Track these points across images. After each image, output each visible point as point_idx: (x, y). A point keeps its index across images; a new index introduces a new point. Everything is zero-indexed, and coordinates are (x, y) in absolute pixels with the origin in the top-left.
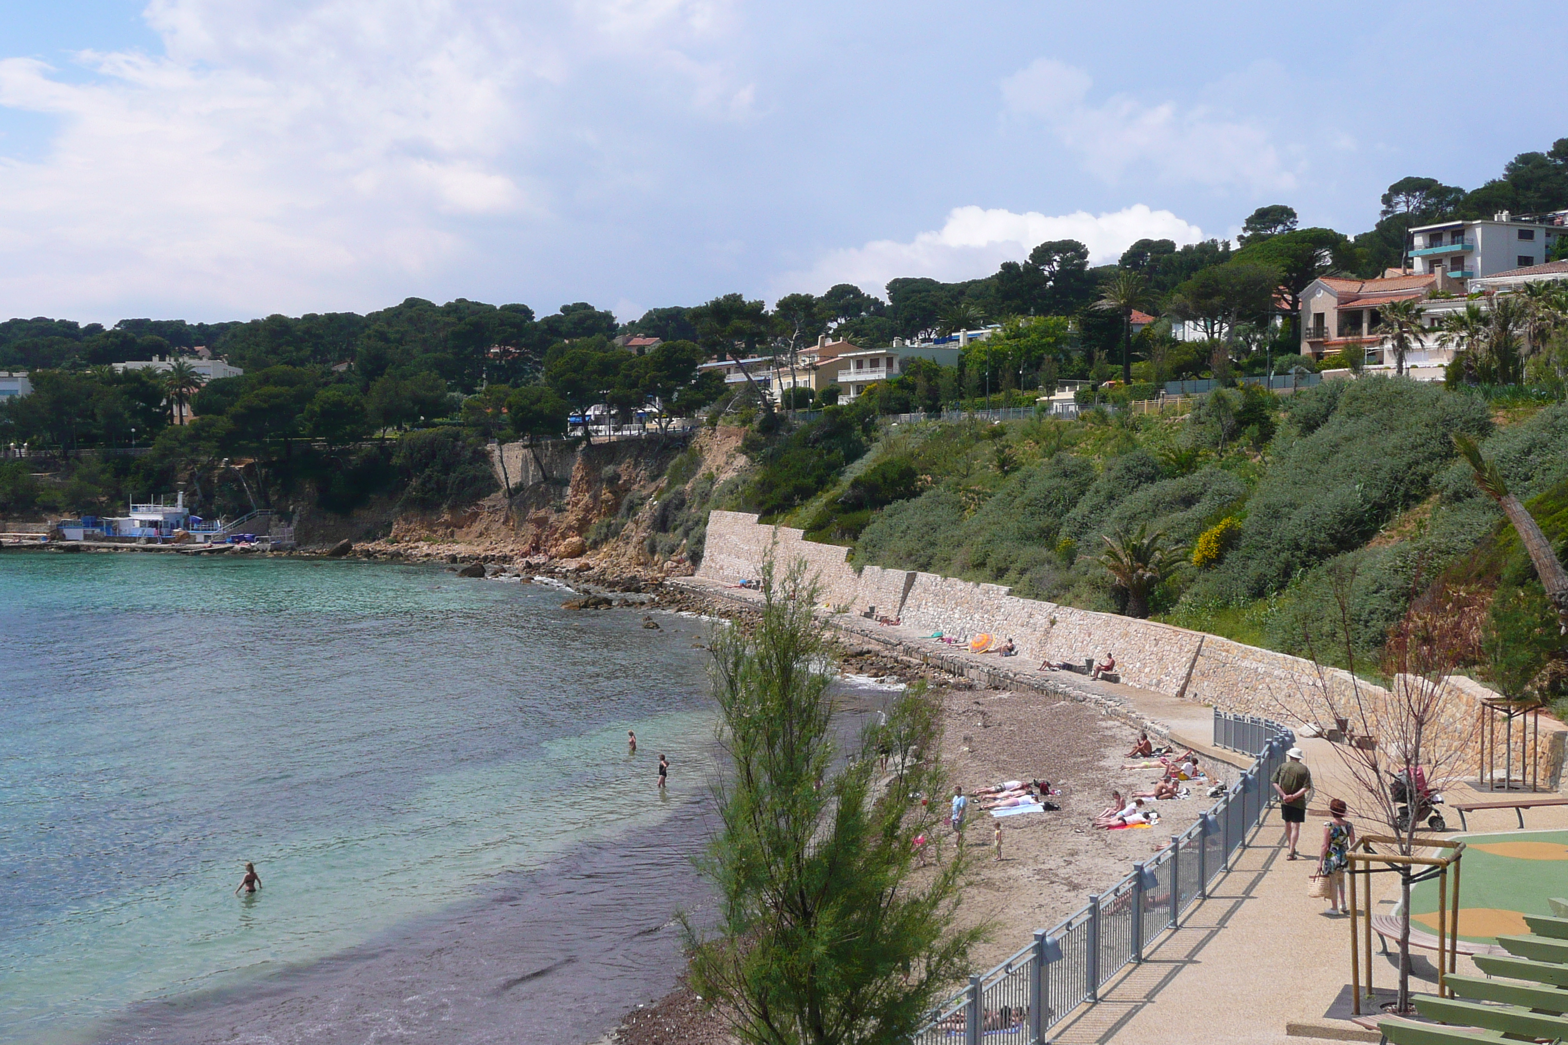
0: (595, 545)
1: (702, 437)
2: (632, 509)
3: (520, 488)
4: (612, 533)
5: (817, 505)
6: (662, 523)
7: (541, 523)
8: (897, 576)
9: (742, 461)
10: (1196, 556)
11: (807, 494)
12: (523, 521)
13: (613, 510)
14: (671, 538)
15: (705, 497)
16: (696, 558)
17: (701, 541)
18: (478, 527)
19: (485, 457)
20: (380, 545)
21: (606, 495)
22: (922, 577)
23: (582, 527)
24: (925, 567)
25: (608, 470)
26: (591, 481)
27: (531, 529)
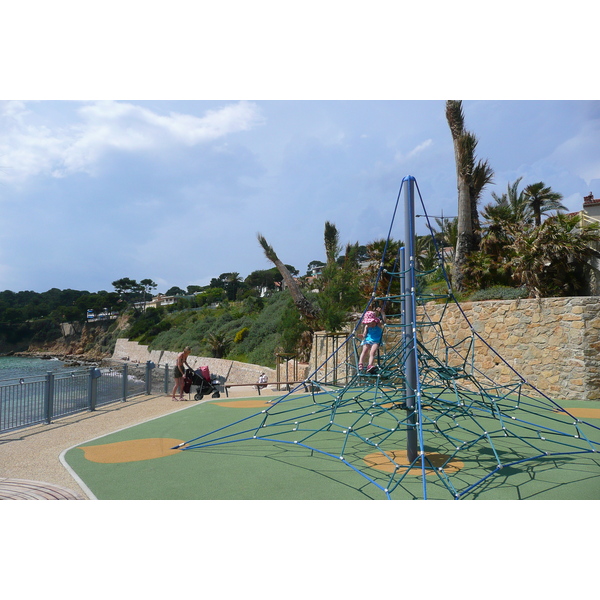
0: (87, 351)
3: (68, 336)
4: (92, 347)
5: (144, 335)
7: (73, 345)
10: (236, 339)
16: (112, 352)
17: (114, 347)
19: (59, 327)
20: (25, 353)
21: (91, 336)
22: (165, 352)
24: (166, 349)
25: (92, 329)
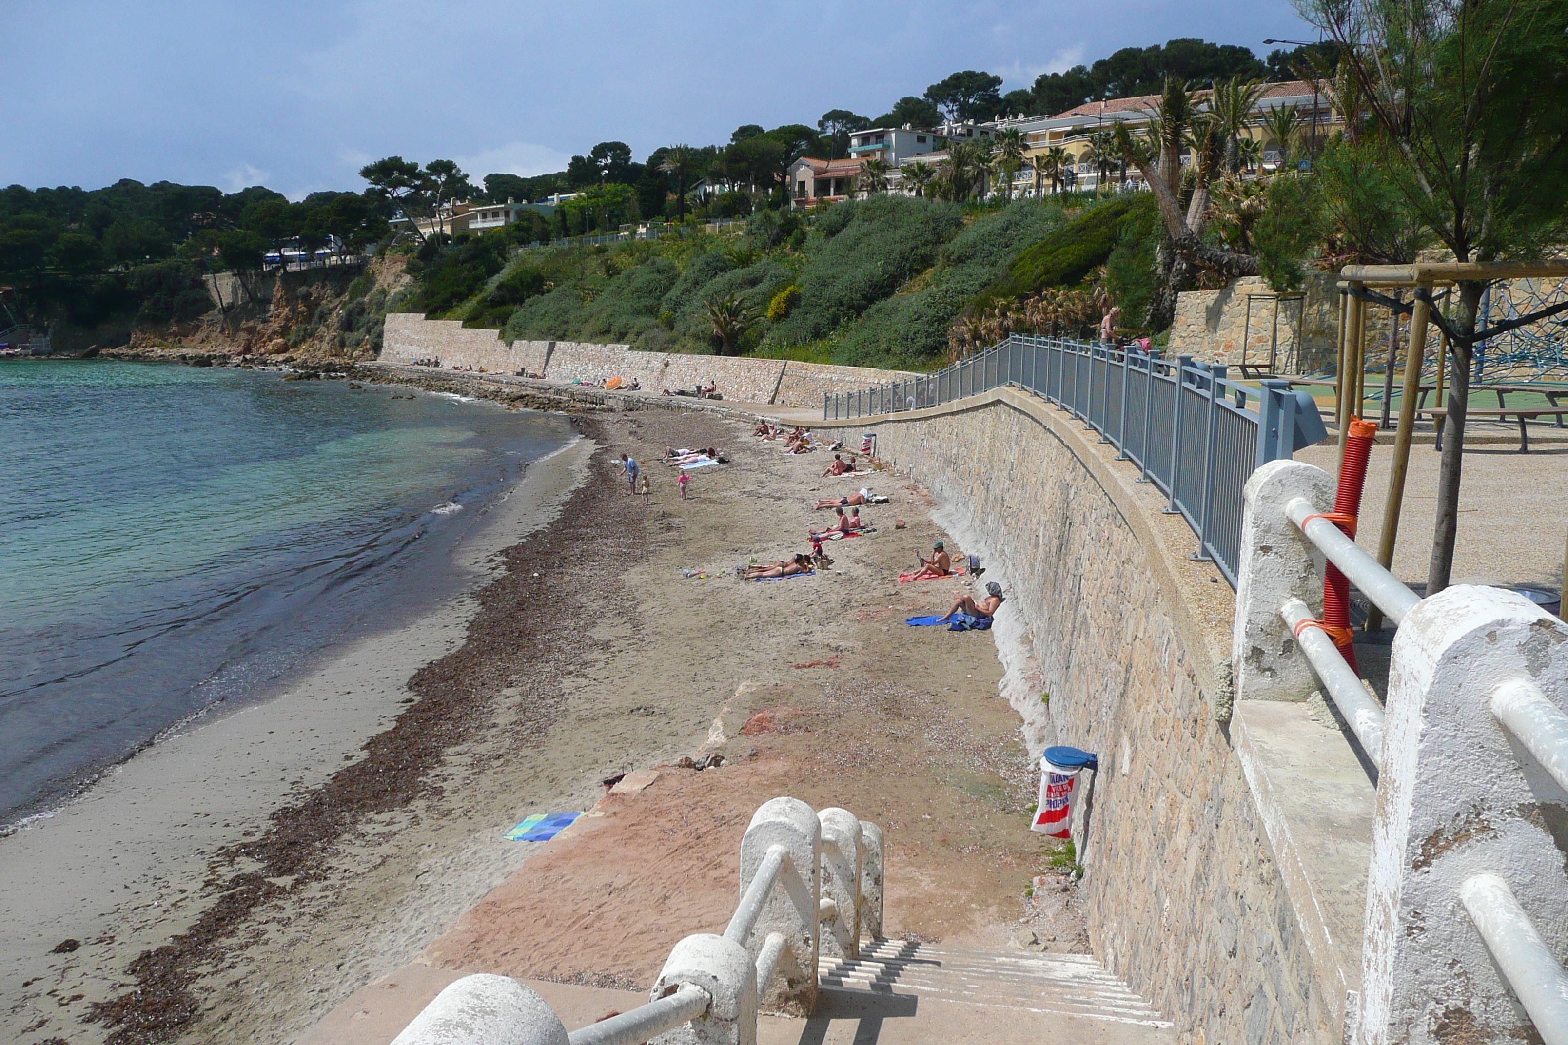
0: (296, 345)
1: (374, 264)
2: (323, 318)
3: (231, 306)
4: (308, 335)
5: (470, 304)
6: (348, 325)
8: (542, 346)
9: (407, 279)
10: (770, 313)
11: (462, 298)
12: (237, 330)
13: (308, 318)
14: (355, 335)
15: (380, 306)
16: (377, 348)
17: (380, 335)
18: (200, 336)
19: (203, 285)
20: (123, 350)
21: (301, 308)
22: (560, 344)
23: (284, 331)
24: (562, 338)
25: (303, 289)
26: (290, 299)
27: (243, 336)
